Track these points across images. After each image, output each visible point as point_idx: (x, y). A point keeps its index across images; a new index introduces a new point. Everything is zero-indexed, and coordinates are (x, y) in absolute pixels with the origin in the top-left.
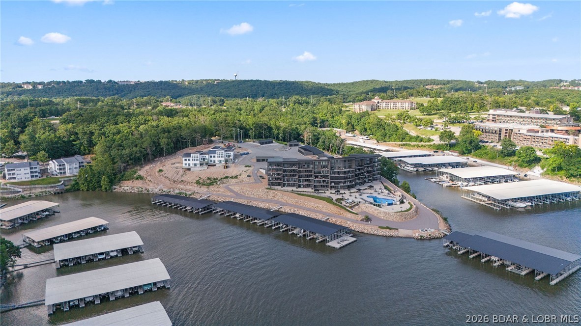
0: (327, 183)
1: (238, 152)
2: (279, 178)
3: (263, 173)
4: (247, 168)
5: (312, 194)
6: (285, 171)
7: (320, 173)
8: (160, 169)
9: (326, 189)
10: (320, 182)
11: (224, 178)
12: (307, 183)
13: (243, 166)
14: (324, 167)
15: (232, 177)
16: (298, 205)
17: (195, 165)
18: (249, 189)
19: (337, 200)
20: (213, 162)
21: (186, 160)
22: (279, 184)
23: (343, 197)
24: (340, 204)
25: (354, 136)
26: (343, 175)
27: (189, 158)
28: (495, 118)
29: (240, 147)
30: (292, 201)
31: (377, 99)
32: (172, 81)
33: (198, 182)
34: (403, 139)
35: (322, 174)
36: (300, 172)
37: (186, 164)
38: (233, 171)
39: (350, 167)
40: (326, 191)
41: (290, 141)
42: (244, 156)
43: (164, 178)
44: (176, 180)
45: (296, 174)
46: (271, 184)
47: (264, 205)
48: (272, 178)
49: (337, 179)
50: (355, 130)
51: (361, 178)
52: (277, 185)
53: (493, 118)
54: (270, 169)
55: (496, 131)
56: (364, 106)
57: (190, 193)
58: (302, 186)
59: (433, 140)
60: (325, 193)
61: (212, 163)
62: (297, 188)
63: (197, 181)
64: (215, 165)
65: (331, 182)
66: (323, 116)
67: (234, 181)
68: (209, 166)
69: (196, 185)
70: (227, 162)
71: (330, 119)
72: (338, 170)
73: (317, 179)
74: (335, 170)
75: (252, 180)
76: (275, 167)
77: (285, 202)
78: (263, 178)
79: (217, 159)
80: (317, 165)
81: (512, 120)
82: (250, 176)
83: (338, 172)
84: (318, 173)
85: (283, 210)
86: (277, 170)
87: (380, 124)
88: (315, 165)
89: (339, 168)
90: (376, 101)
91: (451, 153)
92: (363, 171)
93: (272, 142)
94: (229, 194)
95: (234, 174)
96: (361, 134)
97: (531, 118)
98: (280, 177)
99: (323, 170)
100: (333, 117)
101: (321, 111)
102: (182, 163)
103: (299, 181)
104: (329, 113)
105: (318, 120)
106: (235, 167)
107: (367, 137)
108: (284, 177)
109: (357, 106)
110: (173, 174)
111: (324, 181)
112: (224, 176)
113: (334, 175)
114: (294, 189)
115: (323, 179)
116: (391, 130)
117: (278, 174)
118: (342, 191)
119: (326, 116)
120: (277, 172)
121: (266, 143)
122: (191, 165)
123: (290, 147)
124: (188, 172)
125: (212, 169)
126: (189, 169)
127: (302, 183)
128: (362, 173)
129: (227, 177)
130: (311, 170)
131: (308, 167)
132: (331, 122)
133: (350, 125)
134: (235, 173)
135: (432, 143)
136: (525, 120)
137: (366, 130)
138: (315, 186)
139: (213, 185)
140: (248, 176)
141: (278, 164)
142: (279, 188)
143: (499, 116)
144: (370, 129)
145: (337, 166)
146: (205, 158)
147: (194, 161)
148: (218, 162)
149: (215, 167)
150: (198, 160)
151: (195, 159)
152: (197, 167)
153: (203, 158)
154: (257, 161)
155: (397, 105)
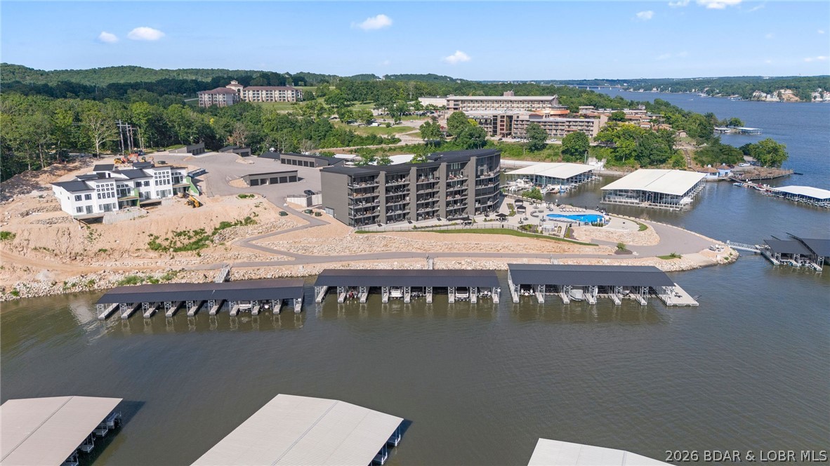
4: (251, 200)
11: (222, 227)
12: (429, 210)
13: (235, 197)
15: (240, 223)
17: (107, 208)
21: (78, 198)
22: (374, 221)
23: (518, 222)
27: (88, 192)
28: (458, 105)
31: (235, 85)
33: (154, 246)
37: (79, 210)
38: (225, 210)
44: (78, 251)
48: (357, 210)
52: (369, 224)
53: (455, 105)
55: (486, 121)
63: (150, 244)
64: (159, 204)
65: (476, 201)
68: (143, 205)
73: (448, 199)
74: (481, 177)
75: (300, 220)
79: (154, 189)
81: (483, 107)
82: (286, 214)
83: (485, 180)
86: (365, 191)
89: (482, 173)
90: (235, 89)
94: (275, 258)
95: (237, 217)
97: (511, 101)
98: (374, 204)
111: (457, 202)
112: (217, 223)
113: (480, 187)
115: (457, 198)
120: (366, 196)
122: (98, 210)
124: (98, 227)
126: (98, 220)
129: (227, 225)
130: (434, 183)
134: (235, 213)
135: (399, 144)
136: (502, 105)
139: (207, 246)
140: (281, 215)
143: (463, 101)
146: (127, 188)
147: (104, 197)
148: (158, 195)
149: (159, 206)
150: (113, 196)
151: (106, 192)
152: (111, 212)
153: (121, 188)
154: (251, 185)
155: (273, 95)
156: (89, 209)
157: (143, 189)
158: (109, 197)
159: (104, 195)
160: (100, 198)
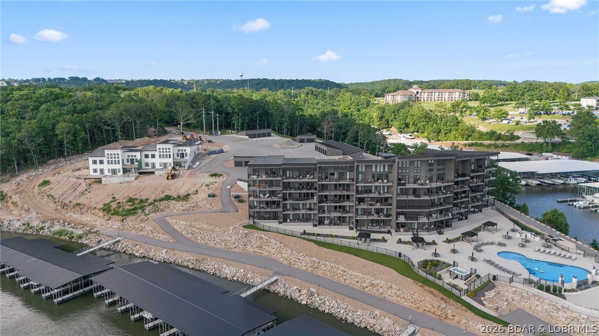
0: (387, 216)
1: (205, 150)
2: (274, 202)
3: (242, 190)
4: (213, 179)
5: (354, 243)
6: (287, 186)
7: (371, 192)
8: (47, 179)
9: (386, 230)
10: (370, 214)
11: (161, 200)
12: (340, 215)
13: (207, 175)
14: (380, 177)
15: (179, 198)
16: (320, 273)
17: (114, 172)
18: (205, 226)
19: (424, 264)
20: (150, 167)
21: (95, 162)
22: (275, 217)
23: (436, 254)
24: (437, 281)
25: (390, 134)
26: (428, 198)
27: (101, 159)
29: (210, 141)
30: (304, 263)
31: (415, 89)
32: (170, 80)
33: (107, 209)
34: (469, 136)
35: (376, 195)
36: (324, 187)
37: (95, 171)
38: (182, 185)
39: (441, 178)
40: (386, 236)
41: (301, 133)
42: (213, 156)
43: (46, 198)
44: (67, 202)
45: (312, 194)
46: (256, 215)
47: (233, 269)
48: (260, 202)
49: (413, 207)
50: (391, 127)
51: (462, 203)
52: (269, 219)
54: (254, 181)
56: (399, 97)
57: (80, 232)
58: (327, 222)
59: (519, 138)
60: (384, 240)
61: (149, 169)
62: (315, 225)
63: (105, 205)
64: (153, 173)
65: (398, 214)
66: (345, 109)
67: (179, 206)
68: (141, 173)
69: (101, 214)
70: (177, 168)
71: (356, 113)
72: (416, 186)
73: (363, 206)
74: (408, 186)
75: (217, 204)
76: (264, 178)
77: (285, 262)
78: (241, 201)
79: (158, 161)
80: (362, 173)
82: (214, 196)
83: (415, 190)
84: (366, 192)
85: (280, 289)
86: (271, 184)
87: (428, 117)
88: (358, 173)
89: (416, 181)
90: (415, 91)
91: (555, 156)
92: (467, 188)
93: (269, 135)
94: (162, 237)
95: (182, 192)
96: (401, 132)
98: (275, 199)
99: (377, 184)
100: (359, 110)
101: (342, 103)
102: (88, 168)
103: (321, 209)
104: (354, 104)
105: (339, 113)
106: (191, 175)
107: (411, 136)
108: (285, 199)
109: (390, 97)
110: (66, 189)
111: (378, 211)
112: (163, 196)
113: (404, 198)
114: (309, 227)
115: (378, 206)
116: (448, 124)
117: (273, 193)
118: (428, 237)
119: (350, 109)
120: (270, 189)
121: (259, 136)
122: (106, 173)
123: (300, 144)
124: (95, 186)
125: (146, 179)
126: (99, 181)
127: (326, 215)
128: (464, 192)
129: (168, 198)
130: (348, 185)
131: (342, 176)
132: (356, 117)
133: (384, 120)
134: (187, 189)
135: (519, 142)
137: (407, 126)
138: (357, 221)
139: (135, 214)
140: (209, 196)
141: (272, 170)
142: (274, 224)
144: (413, 124)
145: (412, 175)
146: (135, 158)
147: (112, 163)
148: (160, 166)
149: (152, 176)
150: (119, 163)
151: (113, 159)
152: (117, 175)
153: (130, 158)
154: (236, 166)
155: (444, 96)
156: (102, 171)
157: (150, 160)
158: (115, 164)
159: (112, 161)
160: (109, 164)
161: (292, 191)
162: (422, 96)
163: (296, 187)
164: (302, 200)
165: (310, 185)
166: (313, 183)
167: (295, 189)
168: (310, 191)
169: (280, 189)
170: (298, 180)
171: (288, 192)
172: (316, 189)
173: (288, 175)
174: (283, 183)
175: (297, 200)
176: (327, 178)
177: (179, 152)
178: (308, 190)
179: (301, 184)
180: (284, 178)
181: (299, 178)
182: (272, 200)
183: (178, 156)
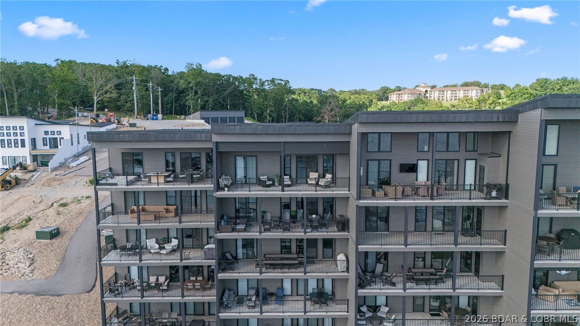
6: (232, 213)
13: (85, 180)
29: (132, 126)
45: (331, 245)
56: (406, 95)
76: (161, 183)
86: (181, 204)
90: (424, 90)
93: (241, 121)
98: (197, 259)
120: (180, 223)
131: (446, 176)
155: (458, 95)
161: (254, 234)
162: (433, 95)
163: (268, 217)
164: (290, 266)
165: (320, 210)
166: (330, 203)
167: (268, 225)
168: (321, 234)
169: (208, 222)
170: (275, 192)
171: (240, 236)
172: (344, 225)
173: (240, 174)
174: (220, 201)
175: (274, 266)
176: (388, 183)
177: (48, 137)
178: (315, 228)
179: (287, 206)
180: (223, 182)
181: (281, 183)
182: (186, 262)
183: (45, 145)
